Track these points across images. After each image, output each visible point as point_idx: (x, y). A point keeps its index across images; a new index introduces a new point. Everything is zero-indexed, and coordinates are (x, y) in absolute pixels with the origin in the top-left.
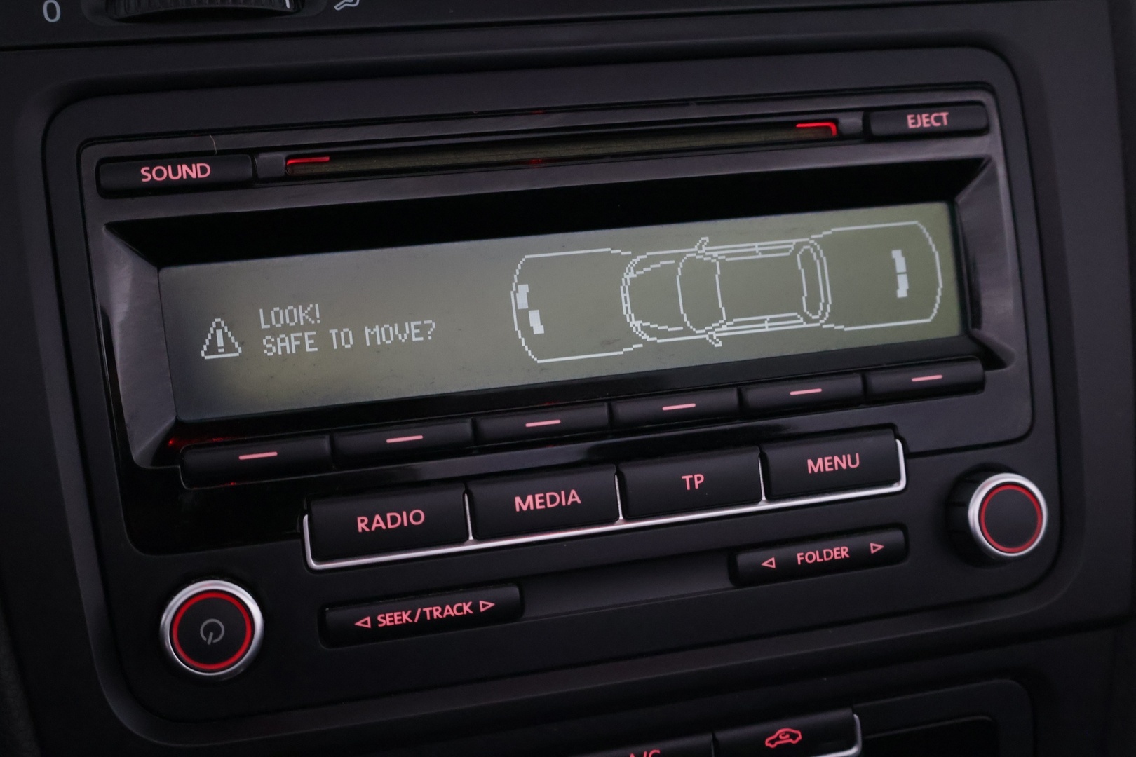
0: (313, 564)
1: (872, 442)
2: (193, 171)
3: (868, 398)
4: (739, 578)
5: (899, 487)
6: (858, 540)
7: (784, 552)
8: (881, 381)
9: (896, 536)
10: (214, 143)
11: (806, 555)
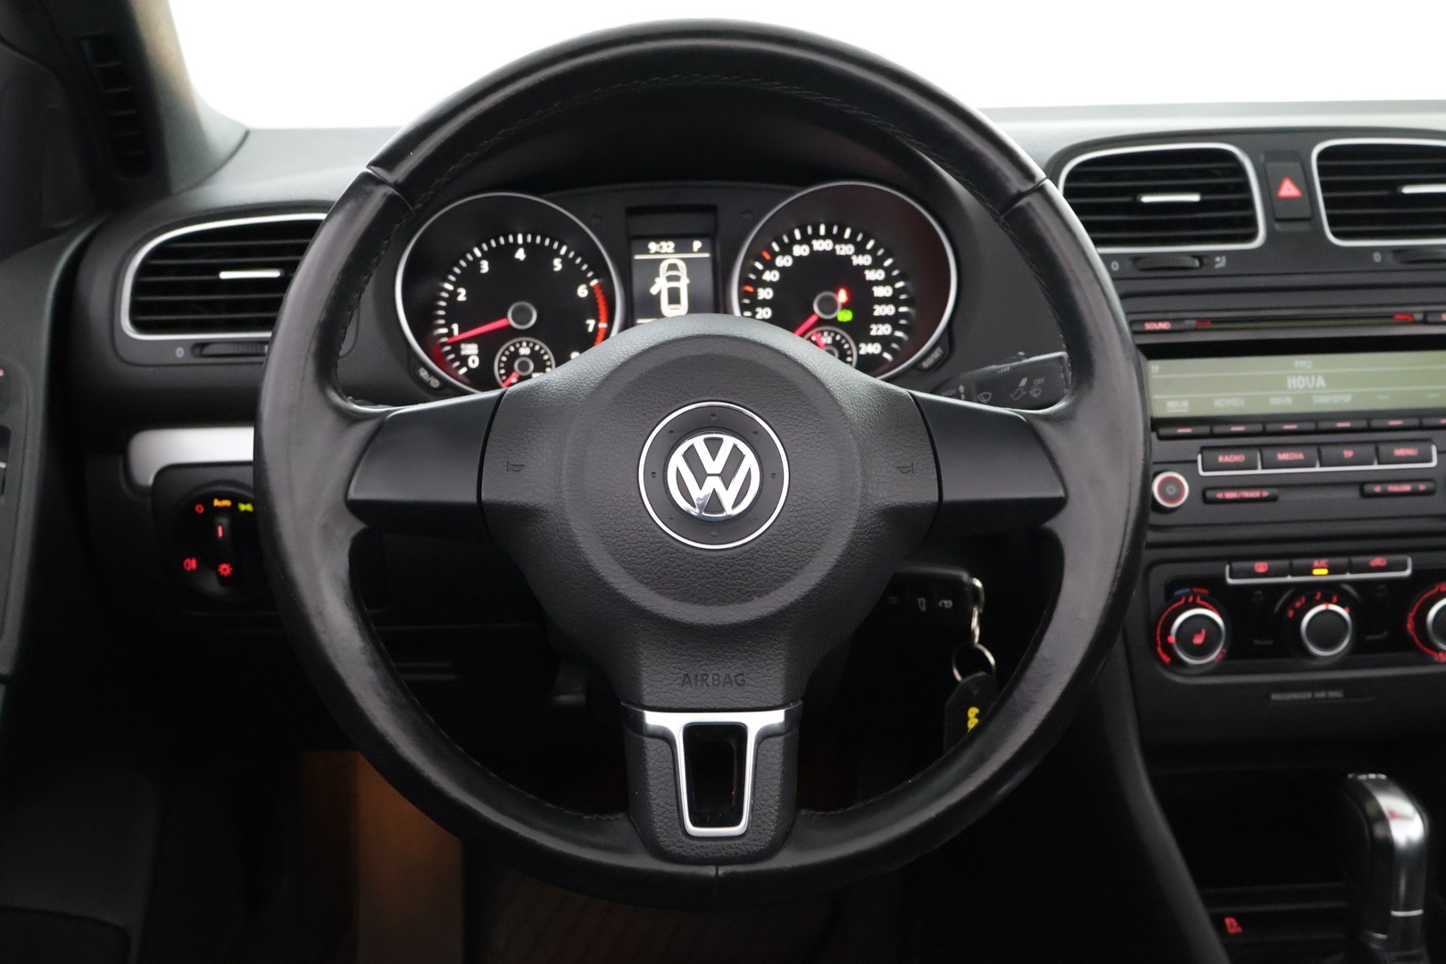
0: (1201, 473)
1: (1423, 446)
2: (1164, 326)
3: (1421, 428)
4: (1364, 495)
5: (1434, 464)
6: (1415, 485)
7: (1384, 486)
8: (1427, 422)
9: (1430, 485)
10: (1171, 316)
11: (1393, 488)
